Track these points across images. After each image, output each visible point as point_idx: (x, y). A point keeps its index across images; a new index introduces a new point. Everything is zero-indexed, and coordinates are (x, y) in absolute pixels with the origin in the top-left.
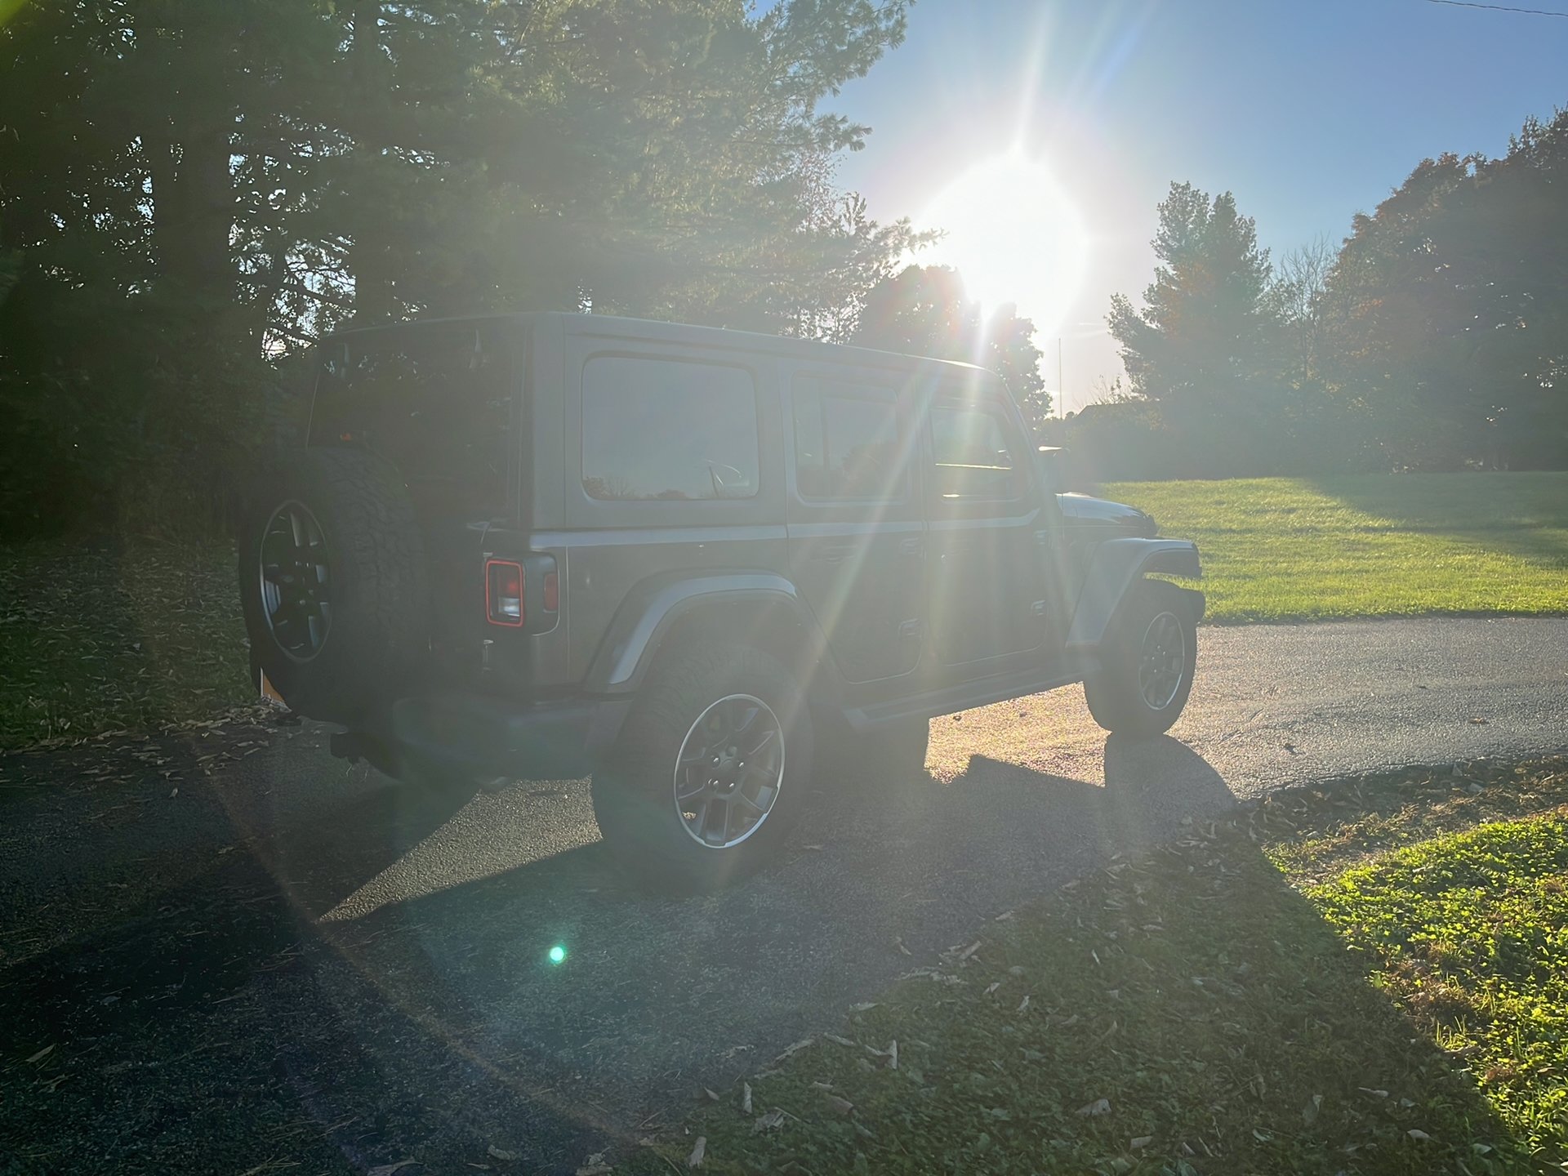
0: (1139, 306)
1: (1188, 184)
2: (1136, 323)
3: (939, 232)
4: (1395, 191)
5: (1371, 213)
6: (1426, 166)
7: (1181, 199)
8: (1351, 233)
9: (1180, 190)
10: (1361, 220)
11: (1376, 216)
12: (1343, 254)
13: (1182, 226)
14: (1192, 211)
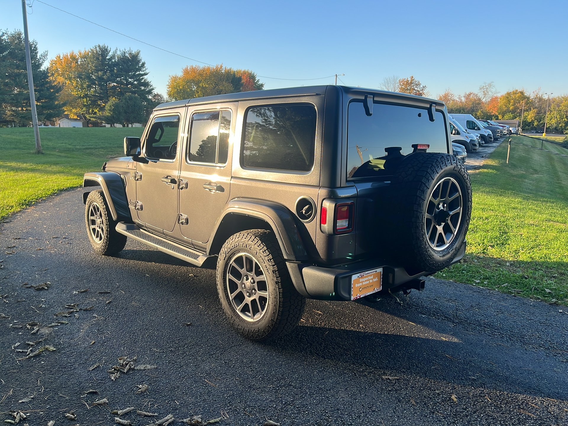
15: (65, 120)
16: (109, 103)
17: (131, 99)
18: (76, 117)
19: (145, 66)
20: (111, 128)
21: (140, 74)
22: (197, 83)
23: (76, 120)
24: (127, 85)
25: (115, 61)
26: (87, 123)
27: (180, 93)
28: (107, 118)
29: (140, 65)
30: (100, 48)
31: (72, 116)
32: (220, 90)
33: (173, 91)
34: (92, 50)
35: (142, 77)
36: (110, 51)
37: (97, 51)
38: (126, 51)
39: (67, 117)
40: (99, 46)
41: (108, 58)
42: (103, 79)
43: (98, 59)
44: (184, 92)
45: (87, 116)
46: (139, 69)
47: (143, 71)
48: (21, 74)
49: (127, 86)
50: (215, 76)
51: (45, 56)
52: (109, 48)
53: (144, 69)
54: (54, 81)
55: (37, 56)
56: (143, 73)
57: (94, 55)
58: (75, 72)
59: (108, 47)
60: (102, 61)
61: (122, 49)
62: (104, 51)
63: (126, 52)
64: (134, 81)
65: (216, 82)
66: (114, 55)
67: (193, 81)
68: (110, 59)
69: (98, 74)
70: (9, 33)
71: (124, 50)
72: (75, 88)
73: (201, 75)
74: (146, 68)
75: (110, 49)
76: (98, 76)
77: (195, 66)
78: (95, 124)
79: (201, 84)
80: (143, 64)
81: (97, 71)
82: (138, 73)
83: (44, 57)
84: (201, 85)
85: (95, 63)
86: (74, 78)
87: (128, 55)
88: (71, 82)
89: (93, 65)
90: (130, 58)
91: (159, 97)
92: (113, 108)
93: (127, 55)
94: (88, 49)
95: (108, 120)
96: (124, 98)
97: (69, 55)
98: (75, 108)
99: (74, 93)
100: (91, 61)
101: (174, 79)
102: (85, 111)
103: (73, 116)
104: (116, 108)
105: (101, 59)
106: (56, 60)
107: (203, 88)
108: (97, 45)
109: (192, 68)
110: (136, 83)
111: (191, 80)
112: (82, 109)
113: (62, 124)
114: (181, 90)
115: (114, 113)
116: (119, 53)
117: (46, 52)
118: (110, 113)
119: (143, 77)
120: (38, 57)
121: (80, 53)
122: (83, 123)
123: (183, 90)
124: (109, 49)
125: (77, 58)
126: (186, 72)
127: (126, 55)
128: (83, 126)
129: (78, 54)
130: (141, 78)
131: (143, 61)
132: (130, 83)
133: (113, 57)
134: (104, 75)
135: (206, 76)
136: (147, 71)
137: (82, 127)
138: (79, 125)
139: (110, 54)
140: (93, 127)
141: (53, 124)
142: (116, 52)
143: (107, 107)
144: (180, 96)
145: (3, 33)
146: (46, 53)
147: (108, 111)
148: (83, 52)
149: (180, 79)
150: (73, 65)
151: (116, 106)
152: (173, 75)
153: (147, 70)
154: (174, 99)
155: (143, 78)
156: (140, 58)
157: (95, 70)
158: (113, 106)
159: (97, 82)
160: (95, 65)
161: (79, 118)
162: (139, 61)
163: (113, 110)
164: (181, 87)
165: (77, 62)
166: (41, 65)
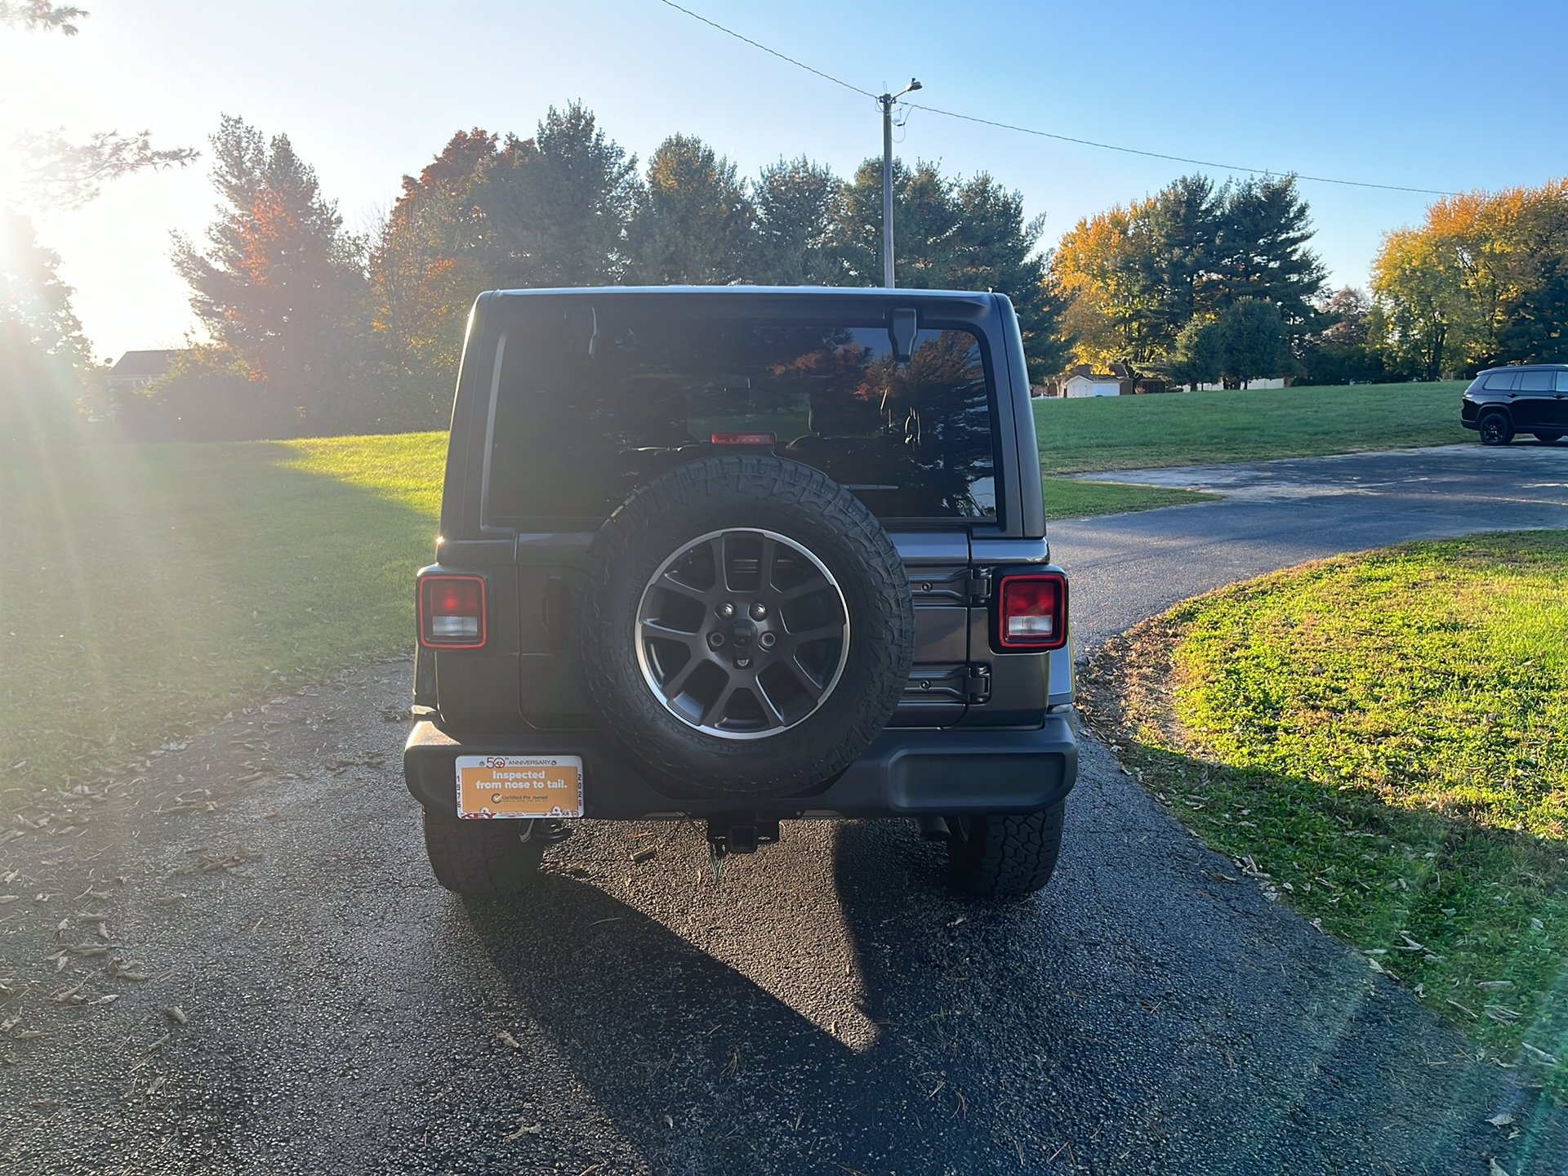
0: (203, 246)
1: (240, 119)
2: (202, 264)
3: (188, 152)
4: (437, 159)
5: (417, 175)
6: (460, 137)
7: (233, 132)
8: (402, 193)
9: (232, 123)
10: (409, 182)
11: (421, 179)
12: (396, 212)
13: (238, 162)
14: (247, 148)
15: (1079, 381)
16: (1189, 328)
17: (1249, 311)
18: (1106, 371)
19: (1307, 214)
20: (1193, 393)
21: (1287, 239)
22: (1474, 245)
23: (1105, 378)
24: (1247, 274)
25: (1223, 214)
26: (1132, 383)
27: (1410, 279)
28: (1179, 370)
29: (1292, 215)
30: (1186, 187)
31: (1098, 369)
32: (1552, 259)
33: (1387, 277)
34: (1163, 194)
35: (1293, 247)
36: (1211, 188)
37: (1176, 195)
38: (1256, 181)
39: (1085, 371)
40: (1184, 180)
41: (1203, 207)
42: (1183, 265)
43: (1176, 214)
44: (1424, 276)
45: (1134, 367)
46: (1289, 227)
47: (1299, 230)
48: (977, 277)
49: (1248, 279)
50: (1538, 216)
51: (1037, 226)
52: (1209, 182)
53: (1304, 222)
54: (1054, 286)
55: (1019, 230)
56: (1298, 234)
57: (1167, 207)
58: (1116, 258)
59: (1206, 179)
60: (1186, 219)
61: (1244, 178)
62: (1196, 190)
63: (1255, 184)
64: (1269, 261)
65: (1540, 235)
66: (1222, 198)
67: (1462, 240)
68: (1208, 211)
69: (1172, 253)
70: (964, 183)
71: (1249, 181)
72: (1115, 296)
73: (1488, 217)
74: (1310, 219)
75: (1213, 182)
76: (1172, 259)
77: (1470, 193)
78: (1153, 387)
79: (1488, 245)
80: (1302, 210)
81: (1170, 246)
82: (1284, 236)
83: (1036, 229)
84: (1486, 248)
85: (1167, 226)
86: (1114, 271)
87: (1259, 190)
88: (1105, 283)
89: (1163, 233)
90: (1263, 199)
91: (1352, 299)
92: (1197, 340)
93: (1256, 192)
94: (1154, 194)
95: (1179, 374)
96: (1231, 311)
97: (1106, 215)
98: (1105, 348)
99: (1109, 312)
100: (1157, 223)
101: (1399, 241)
102: (1130, 353)
103: (1100, 368)
104: (1204, 342)
105: (1184, 215)
106: (1075, 231)
107: (1492, 256)
108: (1180, 178)
109: (1461, 200)
110: (1272, 265)
111: (1454, 237)
112: (1124, 349)
113: (1076, 389)
114: (1413, 271)
115: (1196, 353)
116: (1234, 190)
117: (1041, 216)
118: (1186, 355)
119: (1297, 246)
120: (1023, 233)
121: (1135, 208)
122: (1121, 385)
123: (1422, 271)
124: (1210, 184)
125: (1127, 219)
126: (1439, 214)
127: (1253, 192)
128: (1121, 393)
129: (1130, 209)
130: (1289, 250)
131: (1300, 202)
132: (1258, 268)
133: (1218, 203)
134: (1185, 257)
135: (1507, 220)
136: (1310, 229)
137: (1118, 394)
138: (1112, 389)
139: (1212, 196)
140: (1145, 393)
141: (1052, 391)
142: (1227, 188)
143: (1181, 339)
144: (1411, 289)
145: (951, 185)
146: (1041, 220)
147: (1183, 351)
148: (1141, 202)
149: (1415, 237)
150: (1115, 239)
151: (1205, 335)
152: (1395, 229)
153: (1309, 227)
154: (1390, 301)
155: (1295, 251)
156: (1294, 194)
157: (1167, 244)
158: (1196, 335)
159: (1165, 277)
160: (1167, 232)
161: (1113, 374)
162: (1290, 204)
163: (1196, 345)
164: (1415, 263)
165: (1124, 232)
166: (1028, 251)
